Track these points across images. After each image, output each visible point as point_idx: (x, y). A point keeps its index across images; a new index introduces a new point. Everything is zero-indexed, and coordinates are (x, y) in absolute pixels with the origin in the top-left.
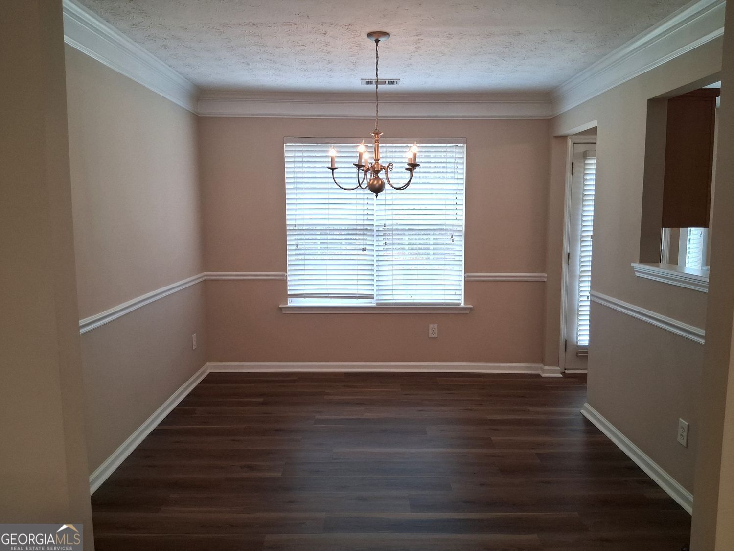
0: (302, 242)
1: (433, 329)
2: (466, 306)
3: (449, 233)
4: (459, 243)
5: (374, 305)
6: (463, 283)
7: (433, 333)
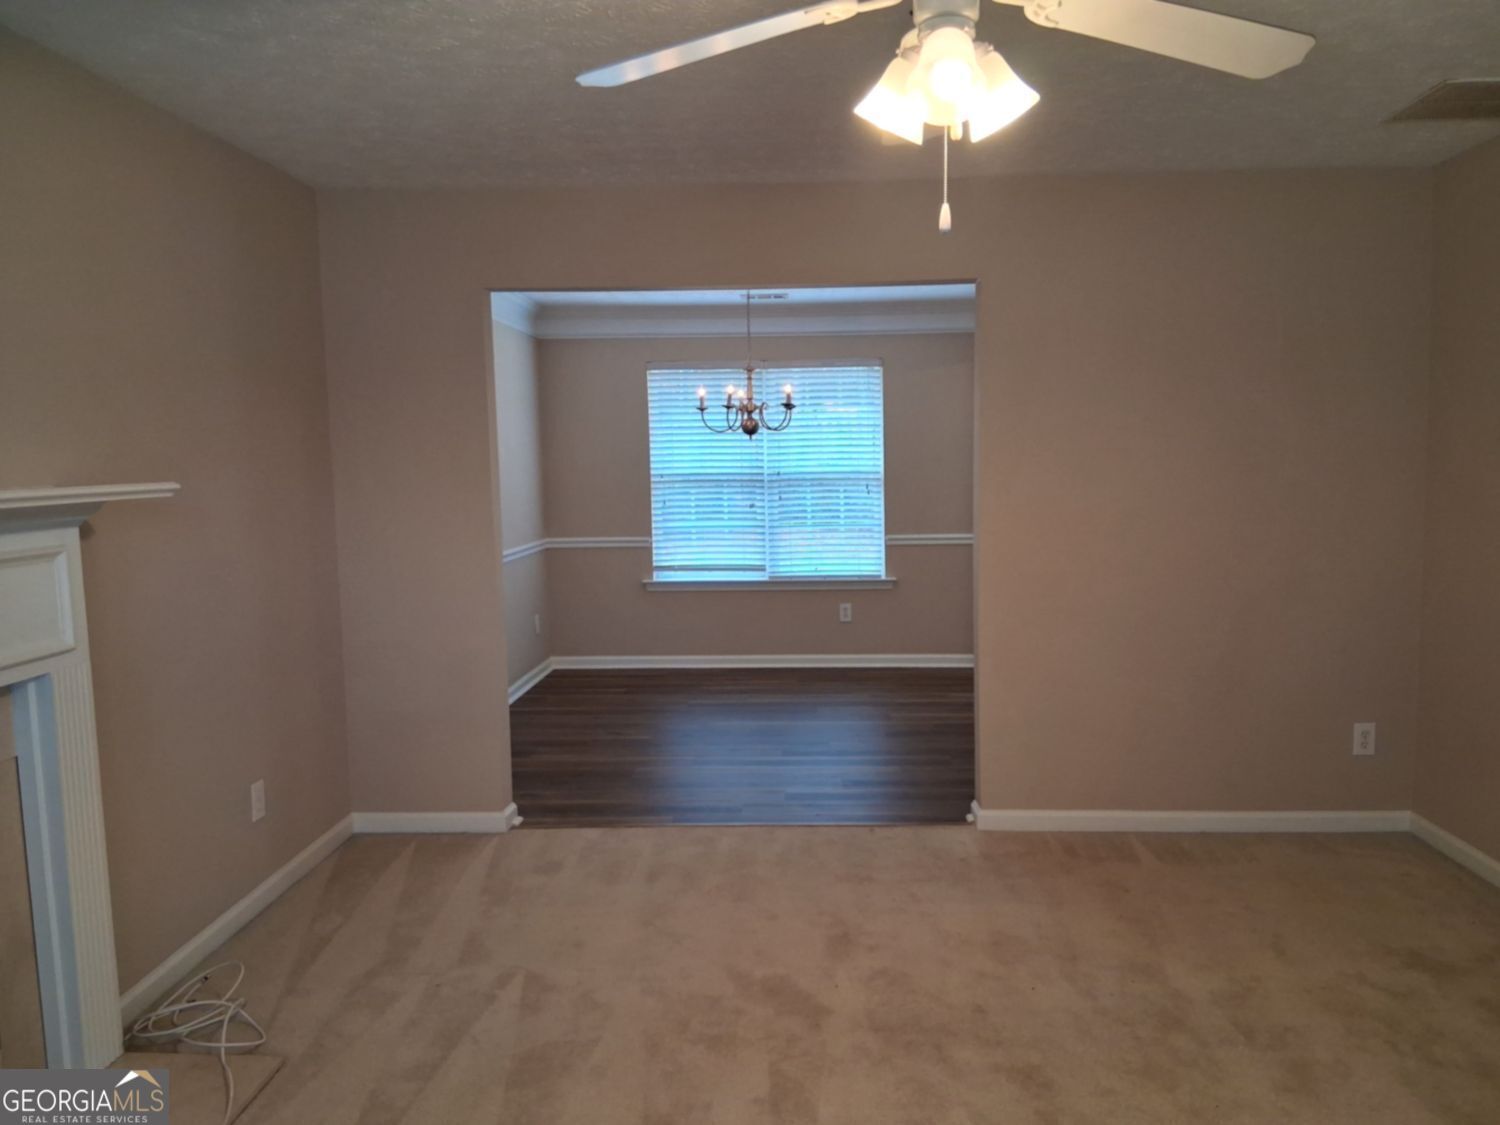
0: (671, 497)
1: (846, 611)
2: (889, 579)
3: (864, 483)
4: (876, 496)
5: (766, 579)
6: (883, 549)
7: (846, 616)
